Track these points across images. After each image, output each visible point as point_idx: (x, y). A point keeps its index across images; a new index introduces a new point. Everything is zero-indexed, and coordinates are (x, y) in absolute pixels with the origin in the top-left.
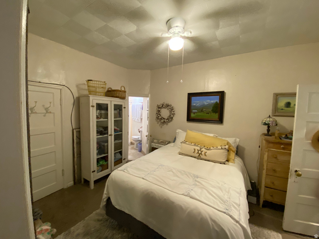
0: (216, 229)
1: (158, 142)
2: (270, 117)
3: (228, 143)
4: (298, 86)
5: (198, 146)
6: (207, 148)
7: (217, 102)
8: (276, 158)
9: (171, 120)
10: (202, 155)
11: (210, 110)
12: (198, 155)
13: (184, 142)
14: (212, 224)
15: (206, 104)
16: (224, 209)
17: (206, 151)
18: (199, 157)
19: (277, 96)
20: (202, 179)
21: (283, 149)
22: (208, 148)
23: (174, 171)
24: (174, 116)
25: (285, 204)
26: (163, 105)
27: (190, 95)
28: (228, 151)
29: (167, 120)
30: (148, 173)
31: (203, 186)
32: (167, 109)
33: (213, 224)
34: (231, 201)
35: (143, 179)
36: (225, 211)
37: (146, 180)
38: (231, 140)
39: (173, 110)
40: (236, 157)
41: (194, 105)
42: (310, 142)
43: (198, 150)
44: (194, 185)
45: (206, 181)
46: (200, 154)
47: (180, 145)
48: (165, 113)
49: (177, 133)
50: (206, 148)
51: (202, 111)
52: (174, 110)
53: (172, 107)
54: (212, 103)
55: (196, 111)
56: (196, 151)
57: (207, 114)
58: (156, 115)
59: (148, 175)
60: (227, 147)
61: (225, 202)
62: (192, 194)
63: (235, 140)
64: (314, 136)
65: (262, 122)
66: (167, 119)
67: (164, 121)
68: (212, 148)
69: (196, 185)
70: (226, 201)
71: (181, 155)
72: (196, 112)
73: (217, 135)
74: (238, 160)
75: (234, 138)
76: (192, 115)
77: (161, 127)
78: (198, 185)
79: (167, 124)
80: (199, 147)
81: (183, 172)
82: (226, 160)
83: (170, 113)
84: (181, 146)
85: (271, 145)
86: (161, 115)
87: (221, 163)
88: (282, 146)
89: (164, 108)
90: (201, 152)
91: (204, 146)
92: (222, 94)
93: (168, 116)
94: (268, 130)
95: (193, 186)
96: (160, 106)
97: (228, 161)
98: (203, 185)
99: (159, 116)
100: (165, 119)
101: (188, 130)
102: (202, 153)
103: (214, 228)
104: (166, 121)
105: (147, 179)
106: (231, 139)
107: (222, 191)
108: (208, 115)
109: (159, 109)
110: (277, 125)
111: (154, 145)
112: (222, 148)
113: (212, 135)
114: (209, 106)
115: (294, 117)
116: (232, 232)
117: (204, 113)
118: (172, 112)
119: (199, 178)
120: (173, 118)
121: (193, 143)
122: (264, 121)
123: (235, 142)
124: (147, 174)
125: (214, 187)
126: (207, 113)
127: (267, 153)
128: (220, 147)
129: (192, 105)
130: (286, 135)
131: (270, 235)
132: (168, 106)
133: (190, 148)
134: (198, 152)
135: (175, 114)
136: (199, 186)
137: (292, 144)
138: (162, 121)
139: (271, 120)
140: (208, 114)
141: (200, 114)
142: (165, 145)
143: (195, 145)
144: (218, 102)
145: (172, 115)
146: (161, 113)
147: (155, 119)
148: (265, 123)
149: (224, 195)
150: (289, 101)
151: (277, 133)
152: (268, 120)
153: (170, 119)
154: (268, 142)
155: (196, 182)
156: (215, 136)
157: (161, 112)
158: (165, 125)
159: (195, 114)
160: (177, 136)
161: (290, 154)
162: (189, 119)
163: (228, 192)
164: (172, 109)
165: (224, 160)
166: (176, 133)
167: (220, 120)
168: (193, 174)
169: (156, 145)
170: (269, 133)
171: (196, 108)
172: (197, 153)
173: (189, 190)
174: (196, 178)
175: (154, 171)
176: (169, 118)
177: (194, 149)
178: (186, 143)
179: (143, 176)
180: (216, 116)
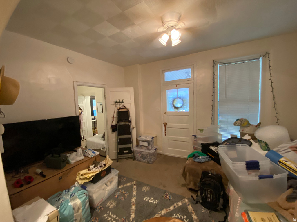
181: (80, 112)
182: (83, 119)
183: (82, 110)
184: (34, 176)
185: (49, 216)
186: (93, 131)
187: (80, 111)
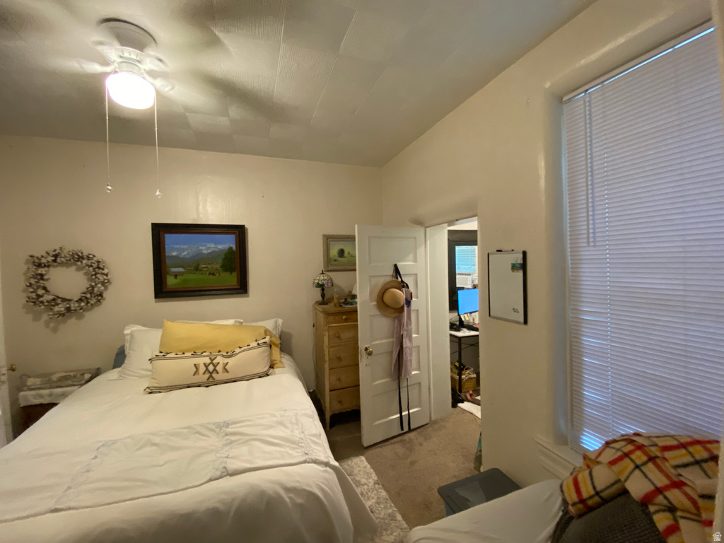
0: (299, 501)
1: (50, 381)
2: (322, 273)
3: (266, 332)
4: (356, 226)
5: (204, 354)
6: (227, 353)
7: (231, 248)
8: (339, 337)
9: (99, 301)
10: (218, 373)
11: (218, 266)
12: (207, 375)
13: (163, 355)
14: (290, 498)
15: (205, 252)
16: (302, 456)
17: (226, 360)
18: (211, 379)
19: (328, 239)
20: (237, 425)
21: (346, 320)
22: (229, 354)
23: (157, 440)
24: (106, 288)
25: (359, 406)
26: (56, 256)
27: (160, 231)
28: (271, 346)
29: (83, 304)
30: (66, 487)
31: (247, 438)
32: (74, 268)
33: (292, 495)
34: (307, 437)
35: (56, 510)
36: (303, 459)
37: (70, 509)
38: (269, 324)
39: (100, 271)
40: (282, 355)
41: (174, 254)
42: (375, 303)
43: (204, 364)
44: (225, 445)
45: (249, 423)
46: (211, 373)
47: (146, 370)
48: (67, 282)
49: (128, 338)
50: (225, 354)
51: (197, 269)
52: (106, 271)
53: (98, 262)
54: (221, 251)
55: (181, 270)
56: (202, 369)
57: (211, 277)
58: (24, 291)
59: (68, 492)
60: (267, 339)
61: (298, 444)
62: (234, 465)
63: (276, 322)
64: (378, 295)
65: (314, 283)
66: (80, 300)
67: (68, 309)
68: (238, 350)
69: (232, 442)
70: (301, 440)
71: (155, 392)
72: (182, 274)
73: (242, 321)
74: (286, 360)
75: (274, 320)
76: (171, 282)
77: (55, 330)
78: (235, 441)
79: (80, 317)
80: (207, 356)
81: (185, 431)
82: (270, 367)
83: (90, 280)
84: (151, 371)
85: (331, 318)
86: (49, 289)
87: (260, 377)
88: (344, 317)
89: (62, 264)
90: (215, 366)
91: (219, 351)
92: (239, 232)
93: (85, 290)
94: (323, 296)
95: (227, 448)
96: (44, 261)
97: (273, 368)
98: (246, 435)
99: (40, 292)
100: (70, 300)
101: (168, 320)
102: (218, 368)
103: (294, 504)
104: (74, 306)
105: (73, 504)
106: (269, 321)
107: (286, 427)
108: (214, 277)
109: (41, 271)
110: (332, 286)
111: (30, 397)
112: (258, 344)
113: (231, 322)
114: (212, 257)
115: (355, 270)
116: (324, 486)
117: (202, 274)
118: (101, 278)
119: (230, 427)
120: (104, 295)
121: (188, 351)
122: (317, 281)
123: (276, 327)
124: (66, 491)
125: (270, 427)
126: (209, 274)
127: (327, 333)
128: (255, 344)
129: (167, 254)
130: (346, 299)
131: (352, 467)
132: (77, 258)
133: (182, 367)
134: (207, 369)
135: (111, 281)
136: (240, 442)
137: (357, 311)
138: (61, 308)
139: (326, 278)
140: (213, 274)
141: (191, 276)
142: (82, 385)
143: (194, 355)
144: (234, 247)
145: (100, 285)
146: (47, 284)
147: (24, 306)
148: (318, 283)
149: (292, 431)
150: (341, 248)
151: (336, 296)
152: (322, 279)
153: (92, 297)
154: (327, 314)
155: (228, 437)
156: (239, 322)
157: (47, 280)
158: (72, 321)
159: (178, 277)
160: (127, 345)
161: (356, 327)
162: (162, 291)
163: (297, 424)
164: (99, 268)
165: (265, 367)
166: (124, 335)
167: (242, 288)
168: (214, 424)
169: (41, 396)
170: (324, 301)
171: (180, 262)
172: (204, 373)
173: (221, 463)
174: (224, 429)
175: (88, 471)
176: (88, 296)
177: (195, 365)
178: (168, 356)
179: (52, 505)
180: (232, 279)
181: (403, 301)
182: (413, 330)
183: (411, 289)
186: (453, 379)
187: (401, 295)
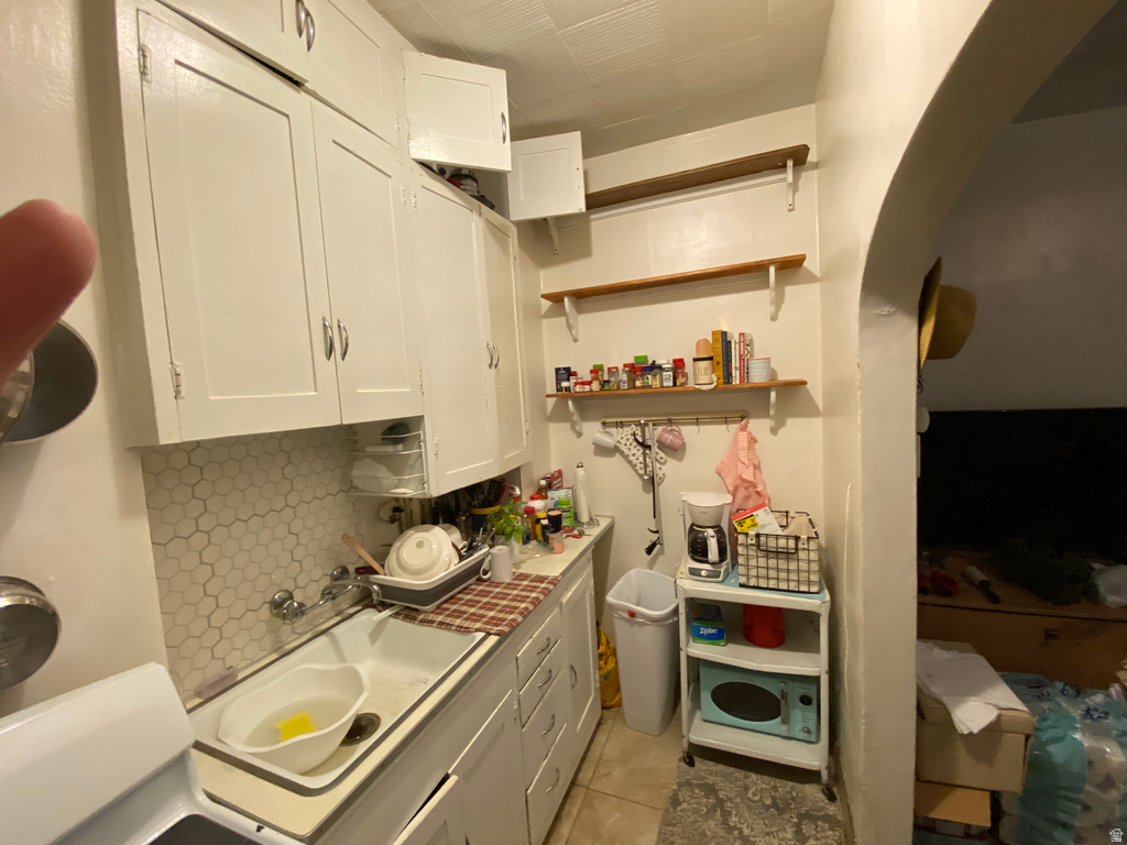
184: (963, 585)
185: (1004, 712)
